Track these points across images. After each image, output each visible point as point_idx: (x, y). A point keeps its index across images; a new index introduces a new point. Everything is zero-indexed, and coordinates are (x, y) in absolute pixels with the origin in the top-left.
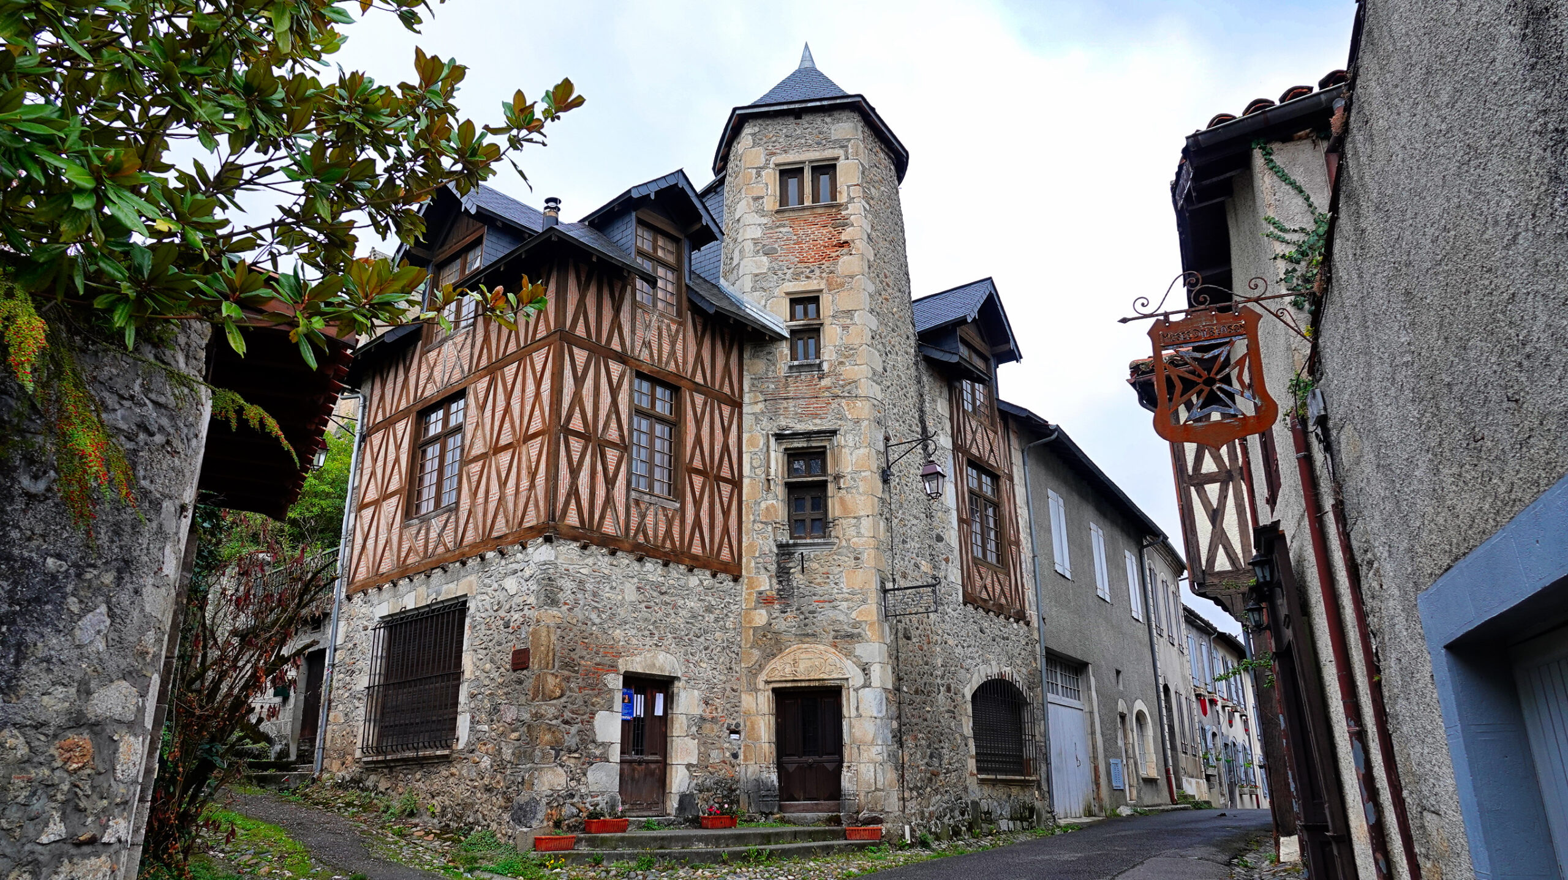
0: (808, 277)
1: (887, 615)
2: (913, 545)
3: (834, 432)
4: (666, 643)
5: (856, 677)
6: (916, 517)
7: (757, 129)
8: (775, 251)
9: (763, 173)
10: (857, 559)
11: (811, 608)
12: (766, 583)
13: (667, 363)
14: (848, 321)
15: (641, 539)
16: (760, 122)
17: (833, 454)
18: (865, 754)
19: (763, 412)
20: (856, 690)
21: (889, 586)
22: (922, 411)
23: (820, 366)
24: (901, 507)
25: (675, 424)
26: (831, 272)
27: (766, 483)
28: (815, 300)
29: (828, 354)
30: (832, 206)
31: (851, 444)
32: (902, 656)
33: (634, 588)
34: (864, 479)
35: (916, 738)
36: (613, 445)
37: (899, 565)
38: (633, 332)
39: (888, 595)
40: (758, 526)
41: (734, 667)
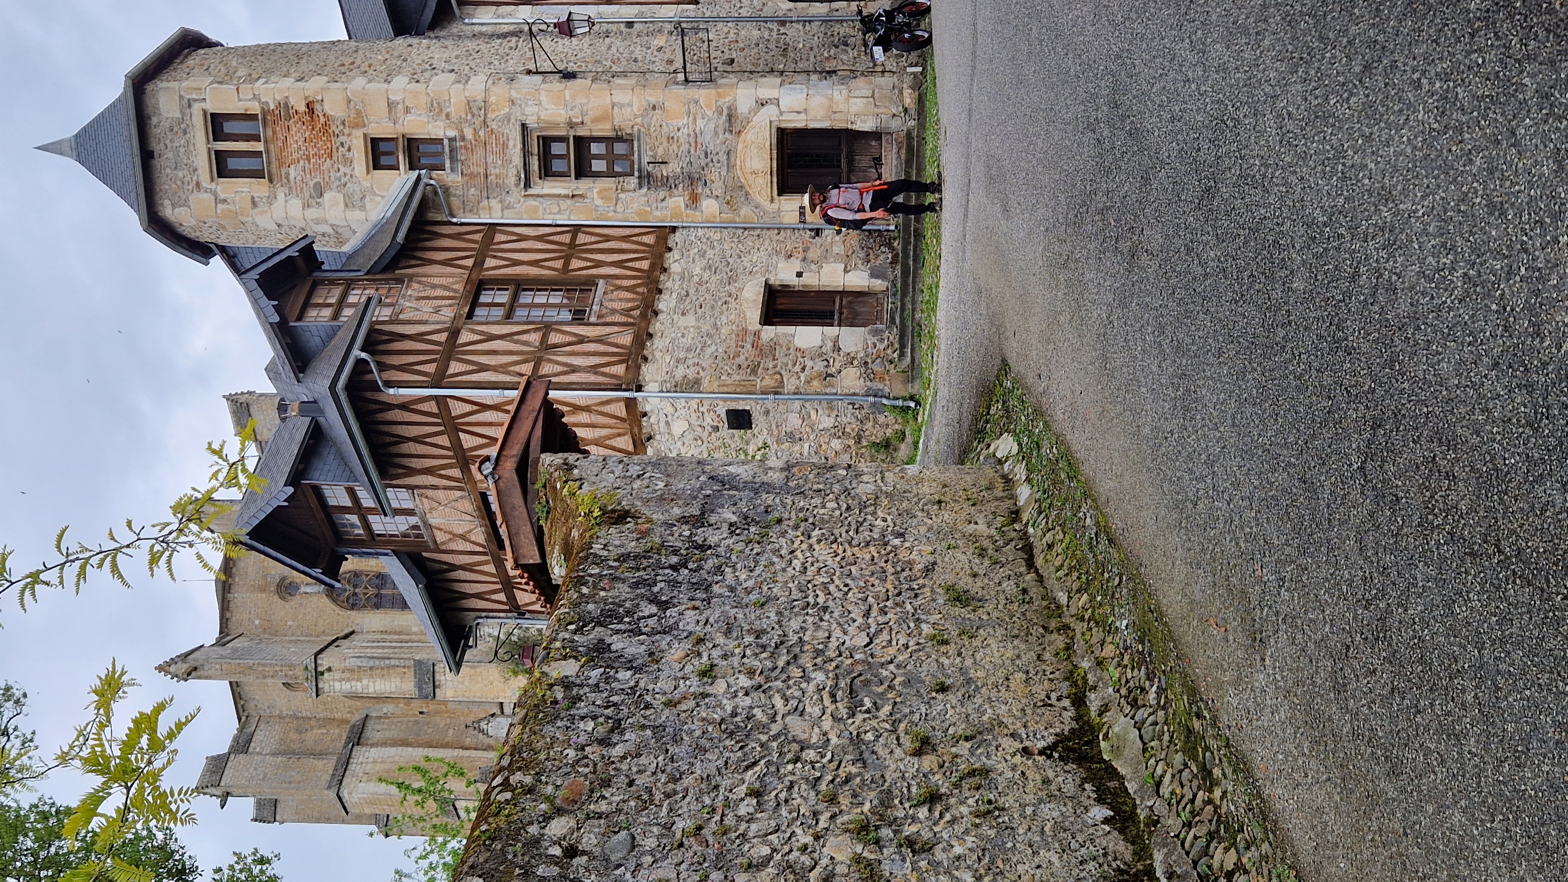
0: (349, 149)
1: (710, 80)
2: (638, 53)
3: (524, 126)
4: (733, 291)
5: (770, 111)
6: (610, 47)
7: (167, 202)
8: (317, 184)
9: (222, 196)
10: (654, 108)
11: (702, 156)
12: (678, 201)
13: (455, 291)
14: (400, 107)
15: (637, 313)
16: (157, 198)
17: (545, 129)
18: (841, 106)
19: (501, 201)
20: (781, 113)
21: (681, 77)
22: (492, 36)
23: (451, 140)
24: (599, 62)
25: (520, 285)
26: (343, 123)
27: (576, 199)
28: (375, 142)
29: (437, 129)
30: (264, 120)
31: (536, 109)
32: (750, 67)
33: (683, 318)
34: (573, 97)
35: (827, 59)
36: (544, 338)
37: (659, 66)
38: (425, 323)
39: (690, 78)
40: (620, 209)
41: (758, 232)
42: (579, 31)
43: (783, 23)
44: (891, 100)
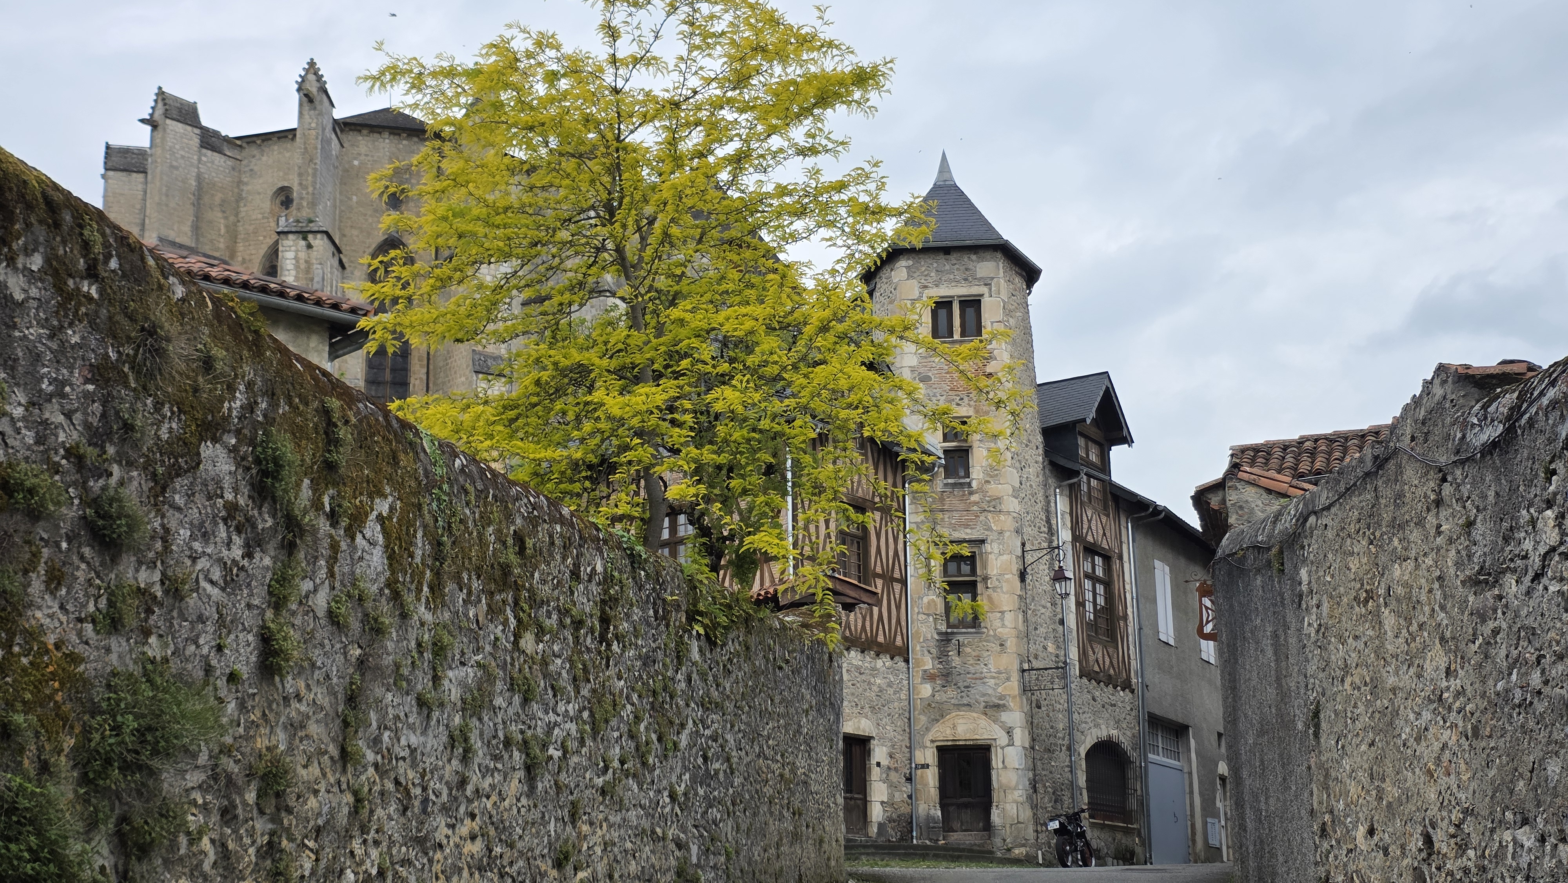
0: (958, 405)
1: (1025, 689)
2: (1042, 630)
3: (983, 541)
4: (865, 711)
5: (1003, 739)
6: (1044, 607)
7: (910, 262)
8: (930, 379)
9: (917, 305)
10: (1002, 645)
11: (966, 684)
12: (929, 664)
13: (857, 490)
16: (913, 255)
17: (982, 559)
18: (1009, 798)
19: (922, 522)
20: (1002, 748)
21: (1026, 666)
22: (1048, 512)
23: (969, 485)
24: (1033, 599)
25: (863, 542)
27: (928, 582)
29: (977, 473)
31: (996, 551)
32: (1035, 721)
34: (1007, 581)
35: (1045, 786)
37: (1033, 649)
39: (1026, 674)
40: (921, 617)
41: (907, 730)
42: (1057, 585)
43: (1069, 748)
44: (1016, 837)
